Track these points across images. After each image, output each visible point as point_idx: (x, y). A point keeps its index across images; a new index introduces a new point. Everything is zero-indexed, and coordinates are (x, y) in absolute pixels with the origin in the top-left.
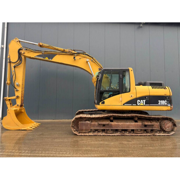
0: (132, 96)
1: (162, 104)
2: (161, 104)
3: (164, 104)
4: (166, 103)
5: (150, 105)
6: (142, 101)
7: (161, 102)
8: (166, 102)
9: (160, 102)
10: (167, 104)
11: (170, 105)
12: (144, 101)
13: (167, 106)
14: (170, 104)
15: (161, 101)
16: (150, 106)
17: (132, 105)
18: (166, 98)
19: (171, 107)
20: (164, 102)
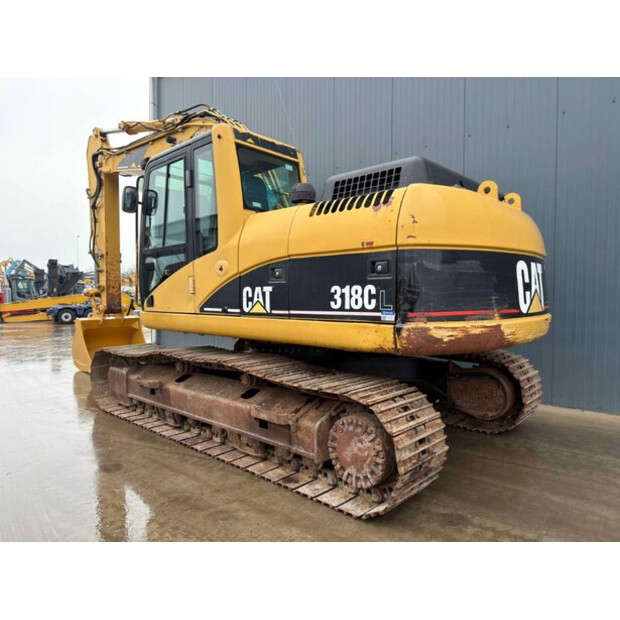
0: (221, 269)
1: (351, 310)
2: (342, 308)
3: (363, 309)
4: (374, 301)
5: (292, 312)
6: (258, 290)
7: (343, 296)
8: (371, 297)
9: (337, 297)
10: (376, 309)
11: (391, 318)
12: (268, 289)
13: (377, 320)
14: (397, 311)
15: (346, 290)
16: (290, 316)
17: (225, 312)
18: (374, 270)
19: (398, 331)
20: (358, 296)
